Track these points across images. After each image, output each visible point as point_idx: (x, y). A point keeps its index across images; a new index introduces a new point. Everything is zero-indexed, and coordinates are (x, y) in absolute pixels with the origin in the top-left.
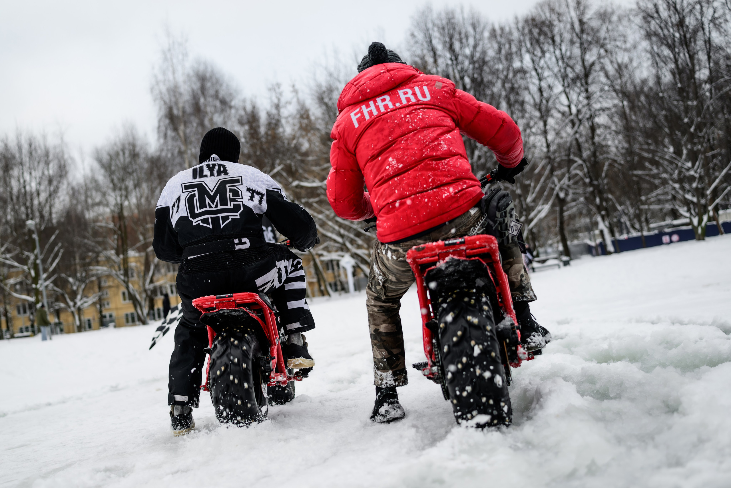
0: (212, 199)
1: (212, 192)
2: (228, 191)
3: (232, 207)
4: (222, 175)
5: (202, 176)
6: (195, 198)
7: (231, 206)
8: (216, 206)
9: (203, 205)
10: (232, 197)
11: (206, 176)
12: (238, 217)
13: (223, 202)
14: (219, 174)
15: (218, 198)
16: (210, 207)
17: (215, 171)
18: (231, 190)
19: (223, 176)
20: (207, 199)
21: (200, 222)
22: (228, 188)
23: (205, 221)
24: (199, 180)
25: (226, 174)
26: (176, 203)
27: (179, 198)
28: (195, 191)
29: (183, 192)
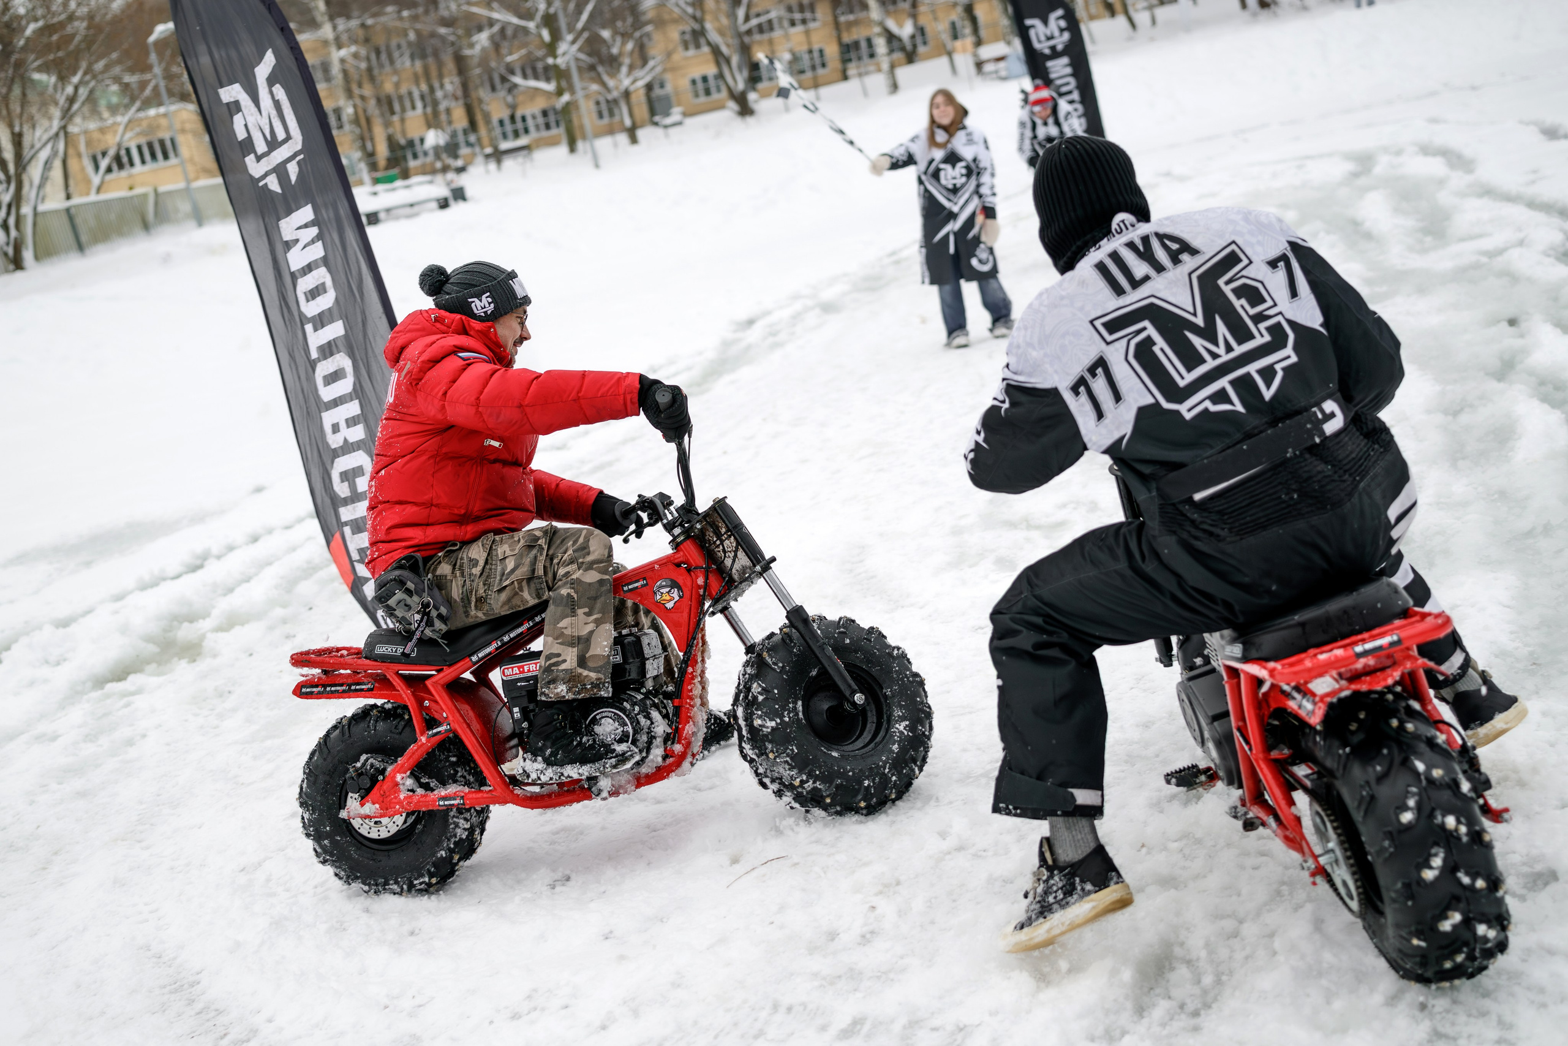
0: (1209, 334)
1: (1195, 314)
2: (1232, 297)
3: (1267, 338)
4: (1185, 257)
5: (1135, 284)
6: (1156, 349)
7: (1262, 336)
8: (1229, 349)
10: (1252, 312)
11: (1147, 278)
12: (1294, 359)
14: (1175, 259)
15: (1221, 329)
16: (1215, 356)
17: (1161, 255)
18: (1239, 292)
19: (1189, 262)
20: (1197, 342)
21: (1208, 404)
22: (1227, 290)
23: (1220, 397)
24: (1133, 299)
25: (1194, 252)
26: (1088, 376)
27: (1101, 363)
28: (1144, 329)
29: (1108, 343)
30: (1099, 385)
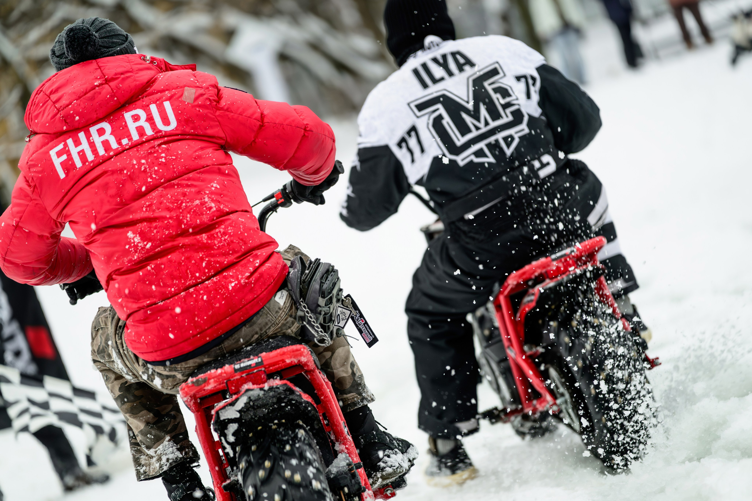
0: (476, 115)
1: (468, 102)
2: (491, 93)
3: (510, 118)
4: (467, 68)
5: (435, 81)
6: (444, 122)
7: (507, 116)
8: (487, 124)
9: (464, 129)
10: (503, 102)
11: (442, 79)
12: (527, 131)
13: (495, 115)
14: (461, 68)
15: (483, 112)
16: (477, 128)
17: (452, 66)
18: (496, 90)
19: (469, 71)
20: (468, 120)
21: (473, 158)
22: (490, 89)
23: (480, 153)
24: (434, 91)
25: (472, 65)
26: (407, 137)
27: (413, 129)
28: (437, 109)
29: (418, 117)
30: (413, 142)
